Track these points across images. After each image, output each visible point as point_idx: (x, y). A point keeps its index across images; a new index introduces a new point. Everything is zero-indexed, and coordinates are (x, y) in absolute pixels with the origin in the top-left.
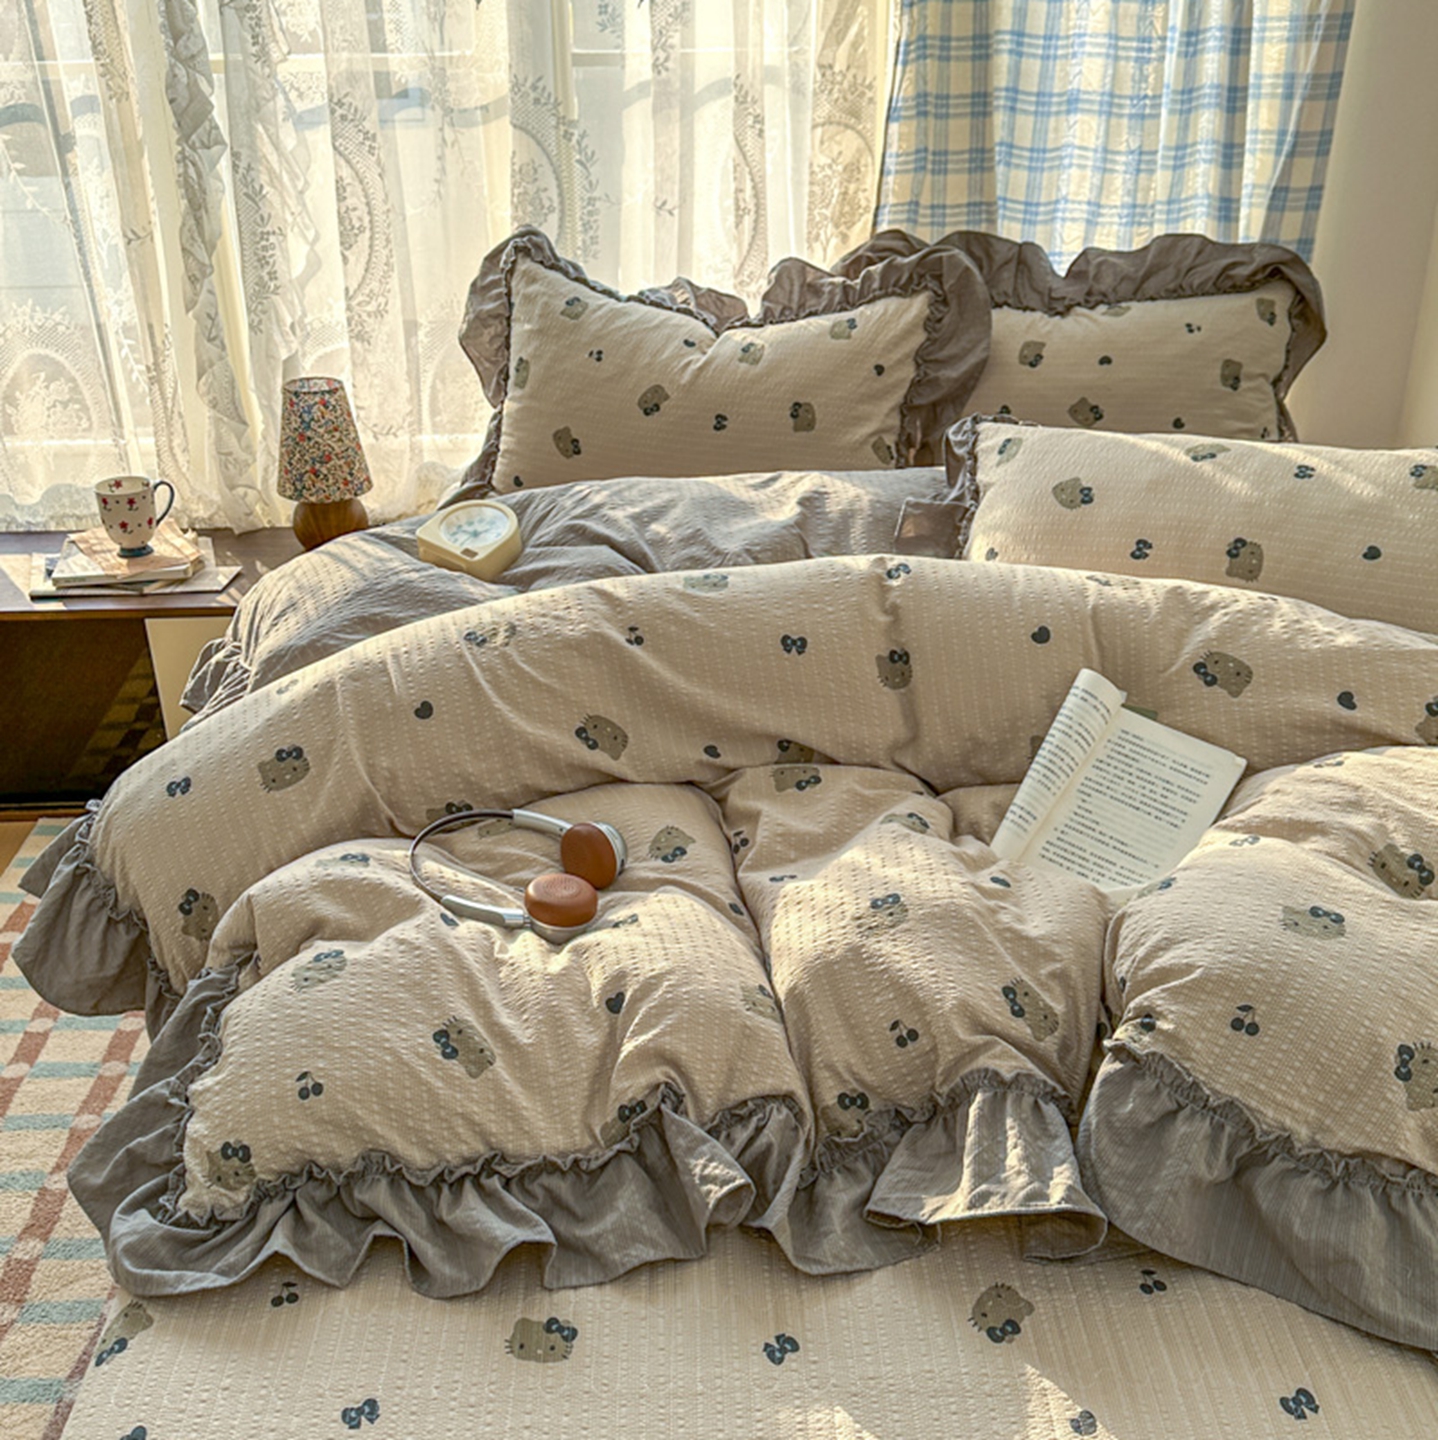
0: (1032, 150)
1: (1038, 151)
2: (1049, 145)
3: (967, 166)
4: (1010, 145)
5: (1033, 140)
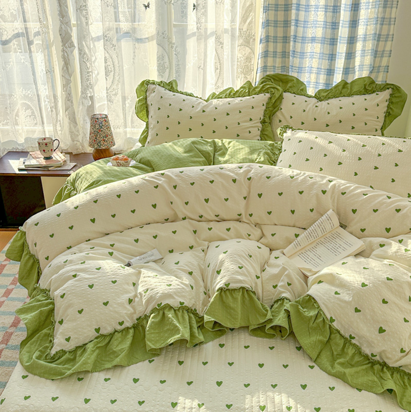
2: (305, 51)
3: (281, 56)
4: (294, 51)
5: (301, 50)
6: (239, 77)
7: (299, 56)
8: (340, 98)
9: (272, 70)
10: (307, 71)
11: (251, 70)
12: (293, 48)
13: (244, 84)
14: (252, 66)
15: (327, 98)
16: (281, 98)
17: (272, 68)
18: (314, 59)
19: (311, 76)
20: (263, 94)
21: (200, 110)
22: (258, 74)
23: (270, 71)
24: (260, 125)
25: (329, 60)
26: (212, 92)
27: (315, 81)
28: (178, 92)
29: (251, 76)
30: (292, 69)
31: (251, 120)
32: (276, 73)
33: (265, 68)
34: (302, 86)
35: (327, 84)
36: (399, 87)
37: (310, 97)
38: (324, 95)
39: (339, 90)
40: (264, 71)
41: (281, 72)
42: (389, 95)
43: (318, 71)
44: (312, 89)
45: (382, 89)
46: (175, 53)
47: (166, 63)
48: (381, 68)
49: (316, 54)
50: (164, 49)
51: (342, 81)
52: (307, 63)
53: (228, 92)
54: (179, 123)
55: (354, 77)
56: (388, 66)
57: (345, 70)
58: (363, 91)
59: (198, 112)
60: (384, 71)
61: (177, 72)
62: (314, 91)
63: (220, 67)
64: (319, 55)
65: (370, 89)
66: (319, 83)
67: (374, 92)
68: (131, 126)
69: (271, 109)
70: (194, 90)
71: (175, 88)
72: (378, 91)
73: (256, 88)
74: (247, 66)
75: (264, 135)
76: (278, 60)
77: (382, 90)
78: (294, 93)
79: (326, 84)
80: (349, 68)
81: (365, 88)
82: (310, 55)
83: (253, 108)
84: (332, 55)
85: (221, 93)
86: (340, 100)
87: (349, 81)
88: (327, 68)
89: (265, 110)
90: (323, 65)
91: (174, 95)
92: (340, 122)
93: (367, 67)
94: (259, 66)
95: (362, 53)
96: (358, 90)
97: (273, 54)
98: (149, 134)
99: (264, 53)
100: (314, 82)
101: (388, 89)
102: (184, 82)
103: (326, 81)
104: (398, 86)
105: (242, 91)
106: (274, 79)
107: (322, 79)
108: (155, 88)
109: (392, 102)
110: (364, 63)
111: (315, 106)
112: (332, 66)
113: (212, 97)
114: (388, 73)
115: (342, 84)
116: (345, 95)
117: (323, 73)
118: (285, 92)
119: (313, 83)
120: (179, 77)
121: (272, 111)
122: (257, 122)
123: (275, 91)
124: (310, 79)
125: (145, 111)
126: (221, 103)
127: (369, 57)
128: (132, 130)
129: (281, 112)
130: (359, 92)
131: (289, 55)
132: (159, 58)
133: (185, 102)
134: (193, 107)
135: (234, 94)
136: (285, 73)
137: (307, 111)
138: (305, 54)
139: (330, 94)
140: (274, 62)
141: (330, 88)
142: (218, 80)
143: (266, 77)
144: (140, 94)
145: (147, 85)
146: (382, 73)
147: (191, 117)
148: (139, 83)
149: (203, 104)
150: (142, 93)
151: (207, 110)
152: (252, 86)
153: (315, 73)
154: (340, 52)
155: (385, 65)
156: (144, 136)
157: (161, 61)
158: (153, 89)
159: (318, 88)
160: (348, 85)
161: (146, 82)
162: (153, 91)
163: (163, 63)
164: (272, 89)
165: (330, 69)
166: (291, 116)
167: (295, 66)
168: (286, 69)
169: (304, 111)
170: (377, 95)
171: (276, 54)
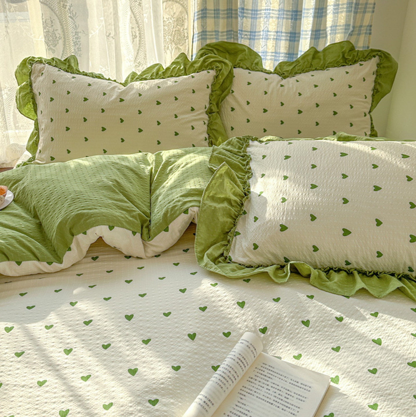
0: (252, 10)
1: (254, 11)
2: (259, 8)
3: (226, 16)
4: (243, 9)
5: (252, 6)
6: (168, 48)
7: (250, 16)
8: (311, 73)
9: (214, 37)
10: (261, 37)
11: (185, 37)
12: (240, 5)
13: (176, 59)
14: (185, 31)
15: (293, 73)
16: (230, 76)
17: (214, 33)
18: (271, 19)
19: (268, 44)
20: (205, 72)
21: (116, 99)
22: (195, 44)
23: (210, 39)
24: (206, 117)
25: (292, 19)
26: (132, 72)
27: (274, 51)
28: (79, 73)
29: (185, 47)
30: (241, 34)
31: (193, 109)
32: (220, 40)
33: (203, 34)
34: (257, 58)
36: (388, 54)
37: (269, 73)
38: (288, 69)
39: (308, 62)
40: (202, 39)
41: (227, 39)
42: (376, 65)
43: (276, 36)
44: (269, 61)
45: (366, 57)
46: (69, 15)
47: (57, 30)
48: (362, 28)
49: (274, 12)
50: (52, 10)
51: (311, 48)
52: (262, 25)
53: (155, 70)
54: (85, 120)
55: (325, 43)
56: (371, 26)
57: (314, 33)
58: (341, 61)
59: (113, 102)
60: (366, 33)
61: (75, 44)
62: (272, 65)
63: (140, 33)
64: (277, 12)
65: (350, 58)
66: (280, 53)
67: (355, 62)
68: (14, 128)
69: (218, 92)
70: (104, 69)
71: (75, 68)
72: (361, 61)
73: (195, 62)
74: (178, 30)
75: (213, 131)
76: (222, 22)
77: (366, 59)
78: (247, 68)
79: (289, 54)
80: (319, 30)
81: (343, 57)
82: (265, 14)
83: (194, 92)
84: (297, 11)
85: (144, 72)
86: (312, 76)
87: (320, 48)
88: (289, 32)
89: (211, 95)
90: (284, 27)
91: (73, 77)
92: (317, 105)
93: (341, 29)
94: (196, 31)
95: (334, 9)
96: (335, 61)
97: (215, 14)
98: (41, 138)
99: (201, 12)
100: (272, 53)
101: (374, 56)
102: (88, 59)
103: (289, 49)
104: (386, 52)
105: (175, 68)
106: (217, 50)
107: (283, 46)
108: (44, 68)
109: (380, 74)
110: (337, 22)
111: (279, 85)
112: (297, 28)
113: (132, 79)
114: (371, 36)
115: (312, 53)
116: (318, 68)
117: (284, 38)
118: (234, 68)
119: (270, 54)
120: (79, 51)
121: (220, 95)
122: (202, 113)
123: (222, 67)
124: (267, 48)
125: (31, 103)
126: (147, 87)
127: (344, 14)
128: (16, 133)
130: (336, 64)
131: (237, 14)
132: (45, 24)
133: (92, 88)
134: (104, 94)
135: (163, 73)
136: (232, 41)
137: (269, 92)
138: (259, 12)
139: (296, 67)
140: (216, 24)
141: (295, 60)
142: (137, 53)
143: (206, 48)
144: (22, 79)
145: (31, 64)
146: (364, 35)
147: (102, 109)
148: (19, 64)
149: (119, 89)
150: (24, 78)
151: (127, 98)
152: (189, 60)
153: (274, 39)
154: (306, 8)
155: (367, 24)
156: (33, 142)
157: (49, 27)
158: (40, 70)
159: (279, 60)
160: (319, 54)
161: (29, 60)
162: (40, 73)
163: (53, 31)
164: (217, 63)
165: (294, 32)
166: (247, 102)
167: (245, 30)
168: (234, 35)
169: (266, 93)
170: (362, 66)
171: (219, 13)
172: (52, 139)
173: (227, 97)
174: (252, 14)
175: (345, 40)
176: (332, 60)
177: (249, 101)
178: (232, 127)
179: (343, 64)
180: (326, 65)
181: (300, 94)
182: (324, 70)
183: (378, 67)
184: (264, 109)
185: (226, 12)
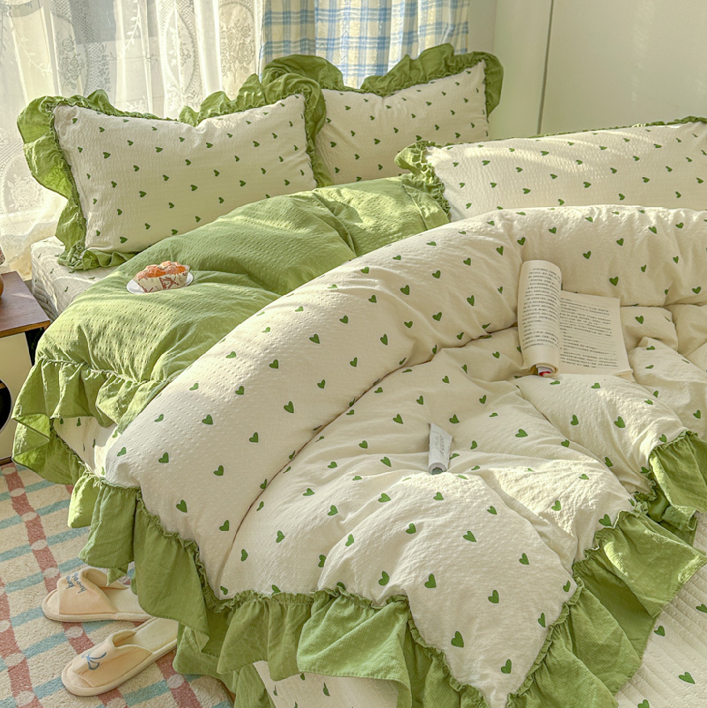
0: (330, 11)
1: (333, 11)
2: (338, 8)
3: (299, 20)
4: (317, 9)
5: (330, 6)
6: (230, 67)
7: (327, 18)
8: (415, 88)
10: (340, 46)
13: (246, 83)
15: (391, 90)
17: (282, 44)
18: (352, 22)
19: (349, 54)
20: (292, 97)
21: (201, 144)
22: (261, 60)
23: (277, 52)
24: (307, 157)
25: (380, 20)
27: (357, 63)
30: (318, 44)
31: (296, 149)
32: (292, 54)
33: (268, 48)
35: (381, 65)
36: (494, 57)
38: (382, 86)
39: (405, 74)
41: (302, 50)
42: (483, 71)
43: (360, 43)
44: (352, 77)
45: (470, 63)
48: (460, 27)
49: (356, 12)
51: (405, 56)
52: (341, 29)
53: (220, 101)
55: (418, 50)
56: (467, 23)
57: (407, 36)
58: (444, 70)
59: (199, 149)
60: (463, 32)
62: (355, 82)
63: (194, 52)
64: (360, 12)
66: (365, 66)
67: (461, 70)
69: (312, 124)
72: (467, 67)
74: (243, 44)
75: (320, 176)
76: (294, 28)
77: (472, 65)
79: (377, 66)
80: (412, 32)
81: (446, 65)
82: (344, 14)
83: (291, 125)
84: (386, 9)
86: (419, 91)
87: (415, 56)
88: (377, 37)
89: (306, 127)
90: (369, 31)
92: (437, 128)
93: (432, 29)
96: (436, 70)
97: (284, 18)
99: (265, 17)
100: (355, 66)
101: (480, 61)
103: (377, 60)
105: (248, 95)
106: (290, 66)
107: (370, 56)
109: (489, 83)
110: (427, 21)
111: (386, 108)
112: (387, 31)
114: (468, 35)
115: (407, 63)
116: (419, 81)
117: (368, 45)
118: (321, 89)
119: (353, 68)
122: (304, 153)
123: (311, 89)
124: (348, 59)
125: (59, 166)
127: (433, 9)
129: (332, 127)
130: (439, 74)
131: (313, 17)
133: (160, 132)
134: (182, 139)
135: (236, 104)
136: (307, 53)
137: (376, 116)
138: (337, 13)
139: (393, 83)
140: (286, 32)
141: (385, 73)
143: (275, 64)
144: (33, 134)
145: (50, 108)
147: (186, 160)
150: (38, 129)
151: (215, 142)
153: (356, 47)
155: (464, 21)
157: (68, 51)
158: (69, 114)
159: (364, 75)
160: (415, 63)
161: (44, 102)
162: (70, 119)
163: (74, 57)
164: (303, 85)
165: (383, 36)
166: (352, 132)
167: (321, 37)
168: (309, 44)
169: (373, 118)
170: (470, 75)
171: (290, 17)
172: (120, 212)
173: (322, 129)
174: (330, 16)
175: (443, 42)
176: (433, 69)
177: (354, 131)
178: (336, 168)
179: (448, 73)
180: (428, 77)
181: (414, 116)
182: (427, 83)
183: (486, 74)
184: (375, 140)
185: (299, 15)
